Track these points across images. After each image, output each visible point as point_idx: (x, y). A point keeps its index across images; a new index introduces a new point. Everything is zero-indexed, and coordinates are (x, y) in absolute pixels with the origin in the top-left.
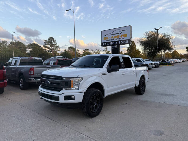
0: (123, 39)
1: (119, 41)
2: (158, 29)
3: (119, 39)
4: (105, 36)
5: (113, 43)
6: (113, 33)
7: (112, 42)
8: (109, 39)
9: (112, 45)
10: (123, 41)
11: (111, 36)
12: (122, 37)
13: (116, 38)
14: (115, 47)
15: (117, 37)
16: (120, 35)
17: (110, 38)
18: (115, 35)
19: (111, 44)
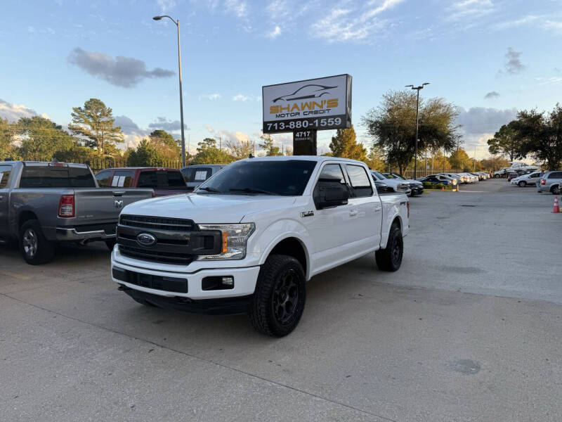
0: (326, 114)
1: (315, 119)
2: (419, 88)
3: (316, 112)
4: (275, 101)
5: (299, 125)
6: (299, 95)
7: (295, 121)
8: (285, 112)
9: (295, 131)
10: (327, 118)
11: (292, 103)
12: (325, 107)
13: (306, 109)
14: (303, 135)
15: (309, 108)
16: (318, 100)
17: (288, 108)
18: (304, 101)
19: (292, 125)
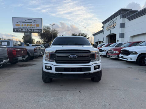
0: (36, 28)
1: (32, 29)
3: (32, 27)
4: (17, 22)
5: (26, 30)
7: (25, 29)
9: (25, 32)
10: (36, 29)
11: (24, 24)
12: (35, 26)
13: (29, 26)
14: (28, 34)
15: (30, 26)
16: (33, 24)
17: (22, 25)
18: (28, 24)
19: (24, 30)
